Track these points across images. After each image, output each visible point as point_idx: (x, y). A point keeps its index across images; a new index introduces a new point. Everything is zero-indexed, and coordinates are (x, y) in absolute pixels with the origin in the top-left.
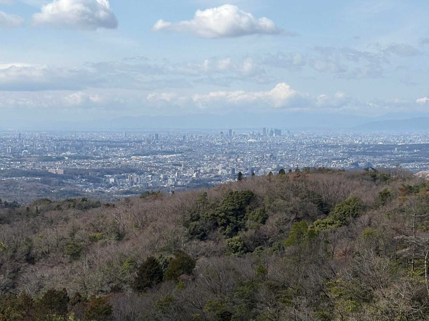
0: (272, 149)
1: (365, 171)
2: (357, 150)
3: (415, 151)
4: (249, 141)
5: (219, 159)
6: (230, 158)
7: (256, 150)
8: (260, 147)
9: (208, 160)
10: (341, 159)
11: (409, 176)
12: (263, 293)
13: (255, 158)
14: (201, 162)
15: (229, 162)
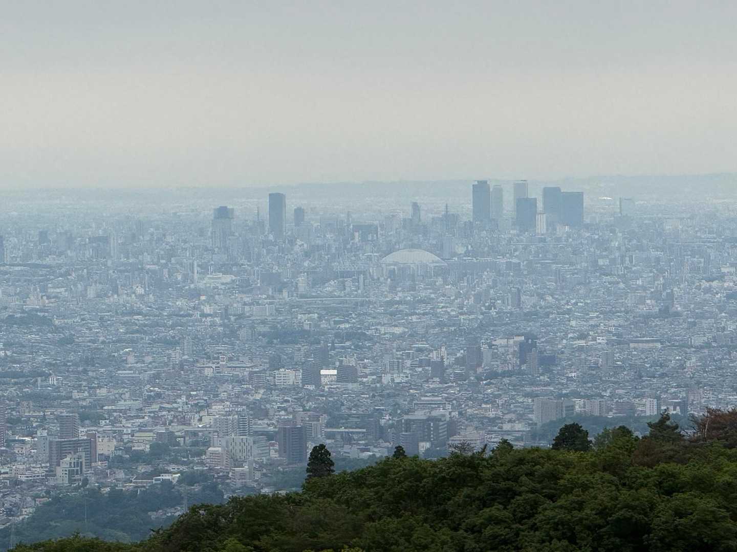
0: (527, 308)
4: (389, 259)
5: (208, 372)
6: (277, 364)
7: (435, 315)
8: (458, 295)
9: (145, 376)
13: (429, 363)
14: (102, 392)
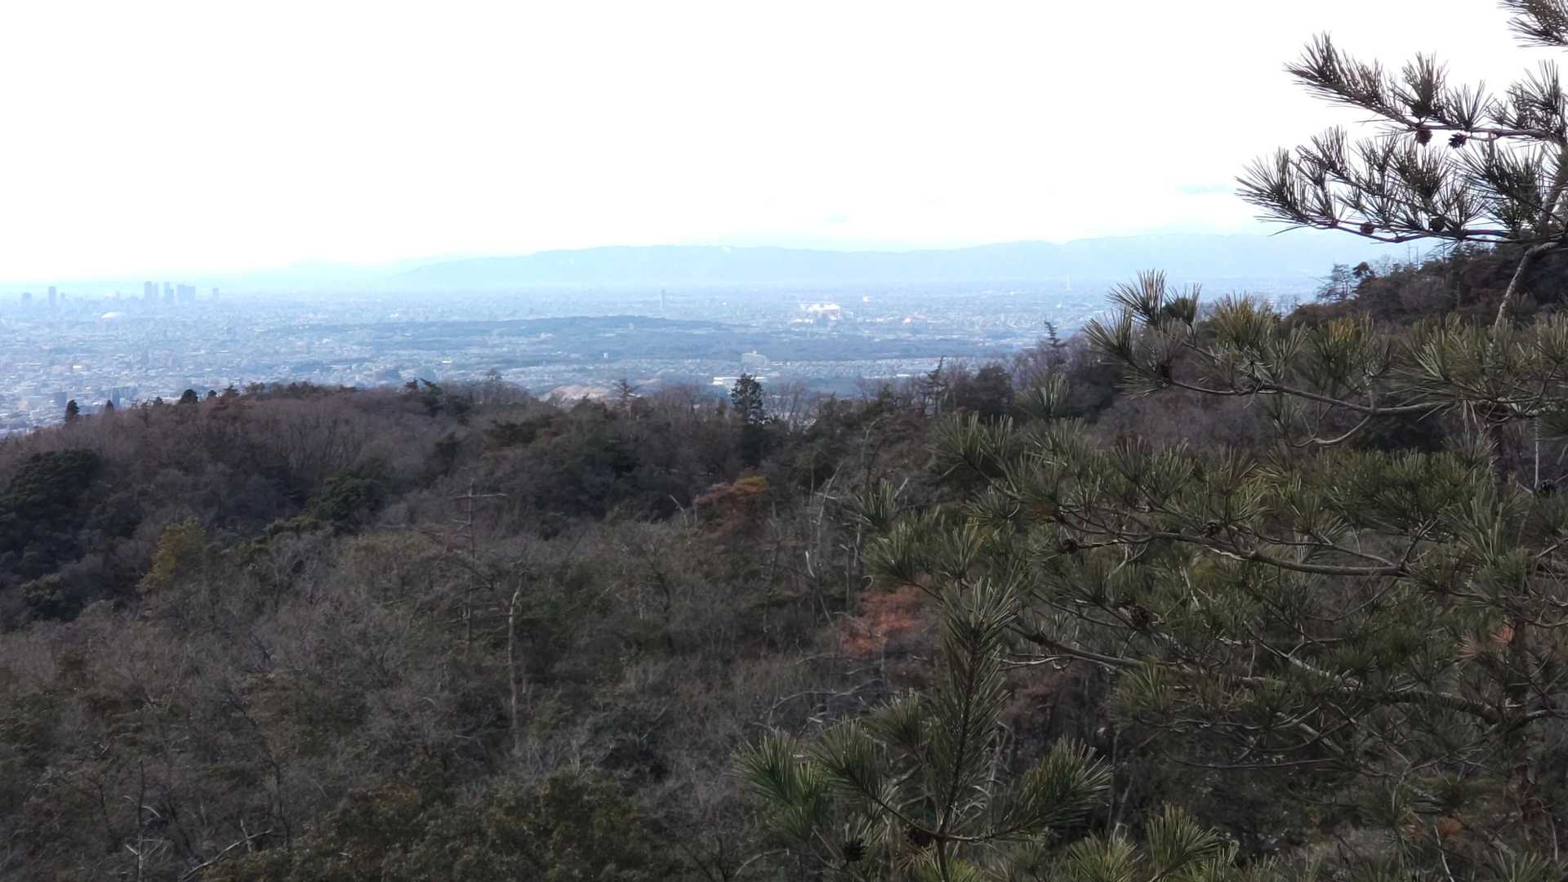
1: (409, 390)
2: (398, 338)
3: (543, 336)
4: (104, 316)
6: (52, 363)
7: (127, 341)
10: (356, 361)
11: (516, 398)
12: (72, 721)
13: (124, 362)
15: (48, 374)
